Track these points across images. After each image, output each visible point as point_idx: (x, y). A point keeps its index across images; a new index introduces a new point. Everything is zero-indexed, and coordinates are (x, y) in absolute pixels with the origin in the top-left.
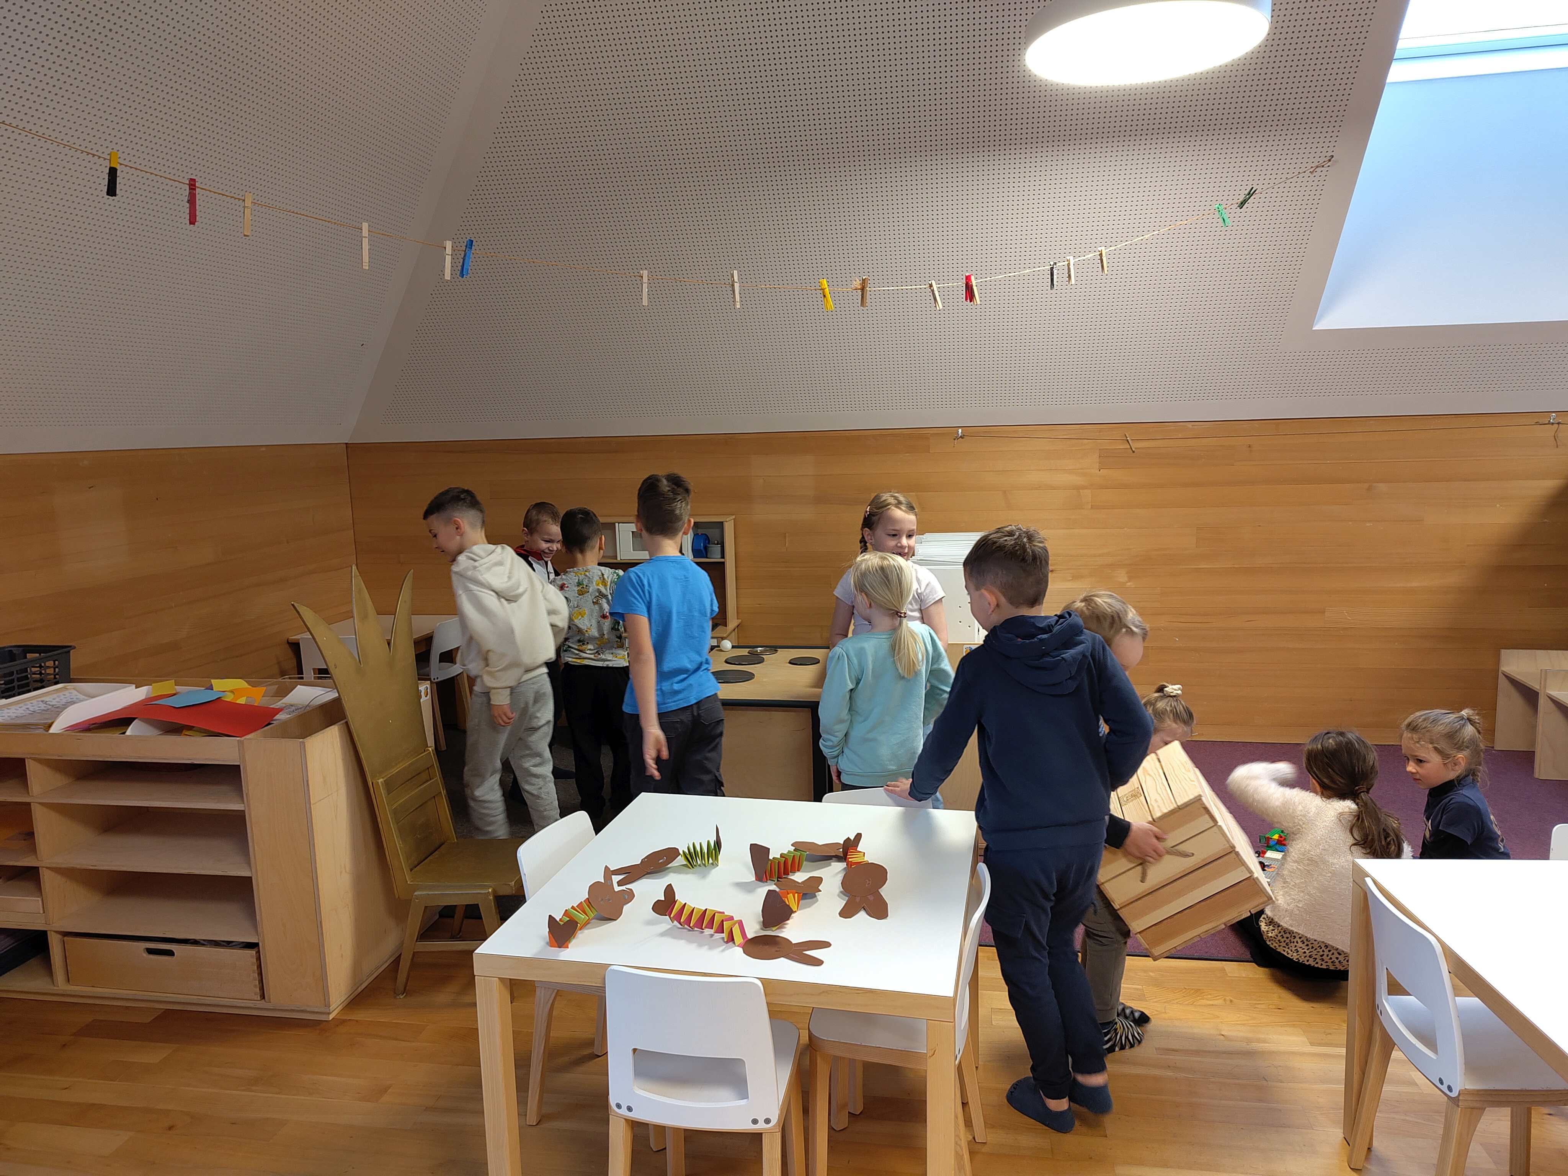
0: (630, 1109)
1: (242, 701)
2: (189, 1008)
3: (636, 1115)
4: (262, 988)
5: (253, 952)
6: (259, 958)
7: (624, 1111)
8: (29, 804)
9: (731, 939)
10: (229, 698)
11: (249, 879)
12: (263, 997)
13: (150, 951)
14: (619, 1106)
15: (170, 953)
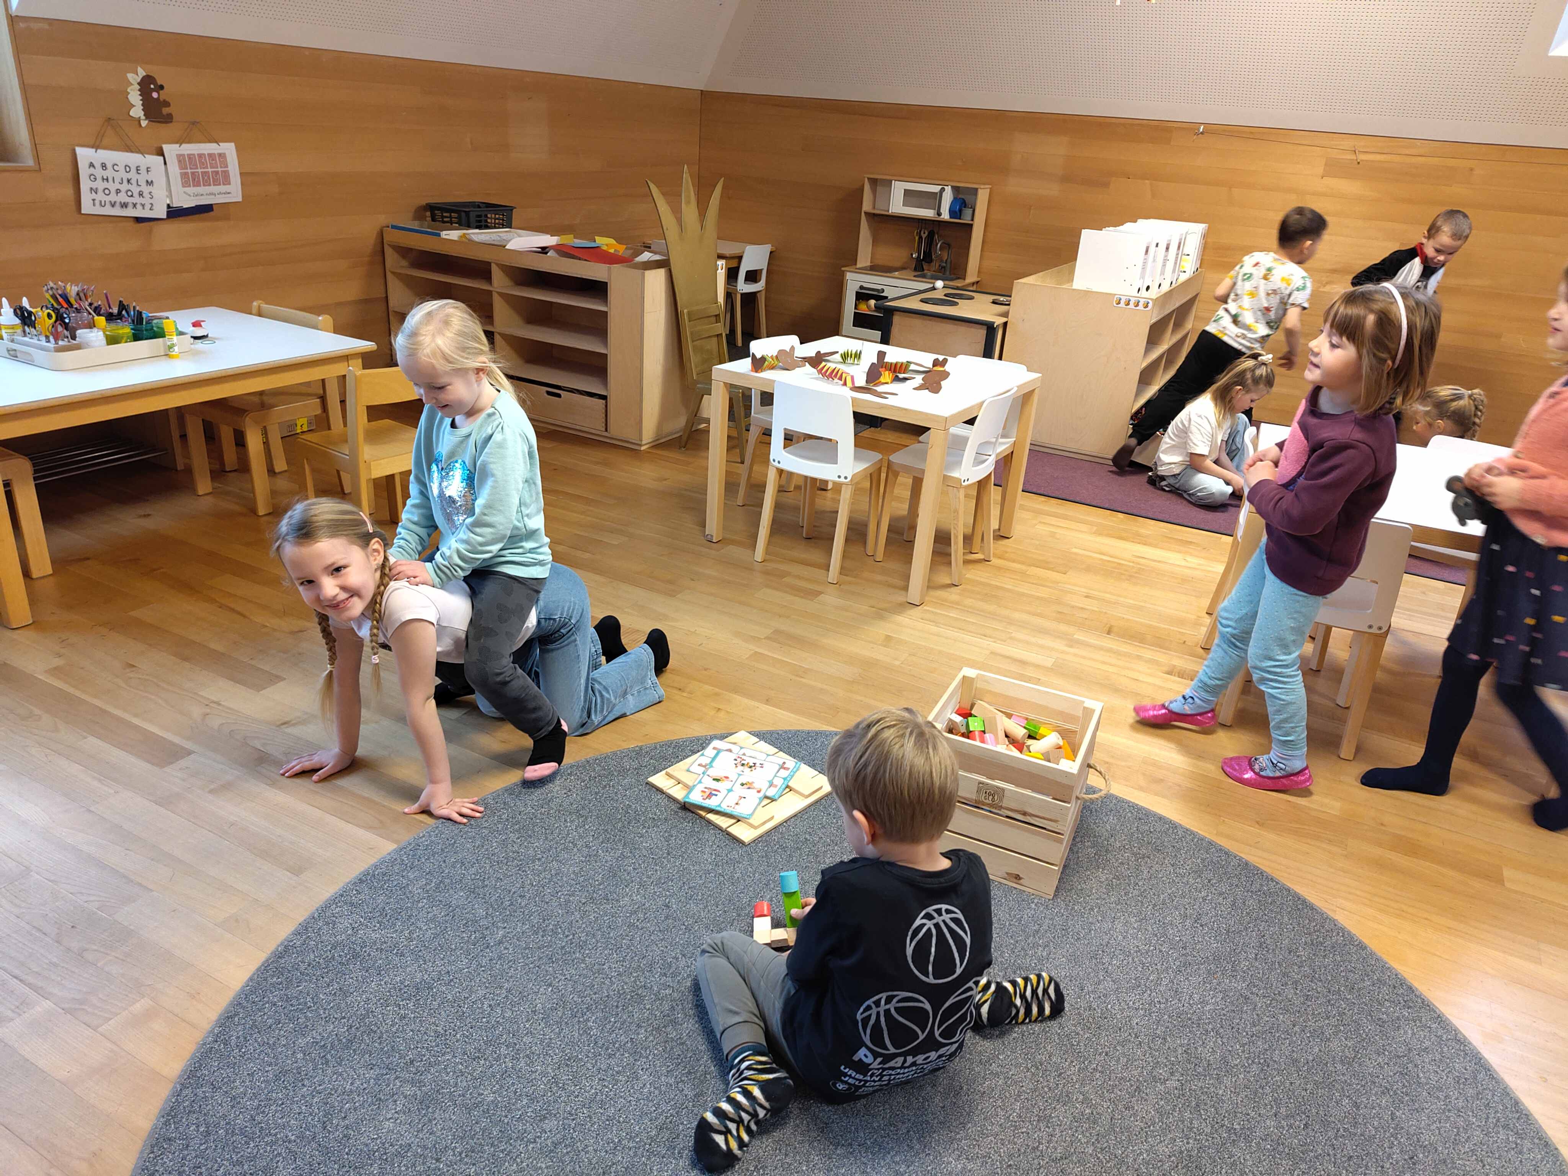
0: (779, 462)
1: (612, 251)
2: (566, 430)
3: (781, 466)
4: (606, 425)
5: (604, 401)
6: (606, 406)
7: (776, 464)
8: (491, 291)
9: (845, 384)
10: (605, 248)
11: (606, 355)
12: (606, 430)
13: (549, 393)
14: (774, 460)
15: (559, 396)
